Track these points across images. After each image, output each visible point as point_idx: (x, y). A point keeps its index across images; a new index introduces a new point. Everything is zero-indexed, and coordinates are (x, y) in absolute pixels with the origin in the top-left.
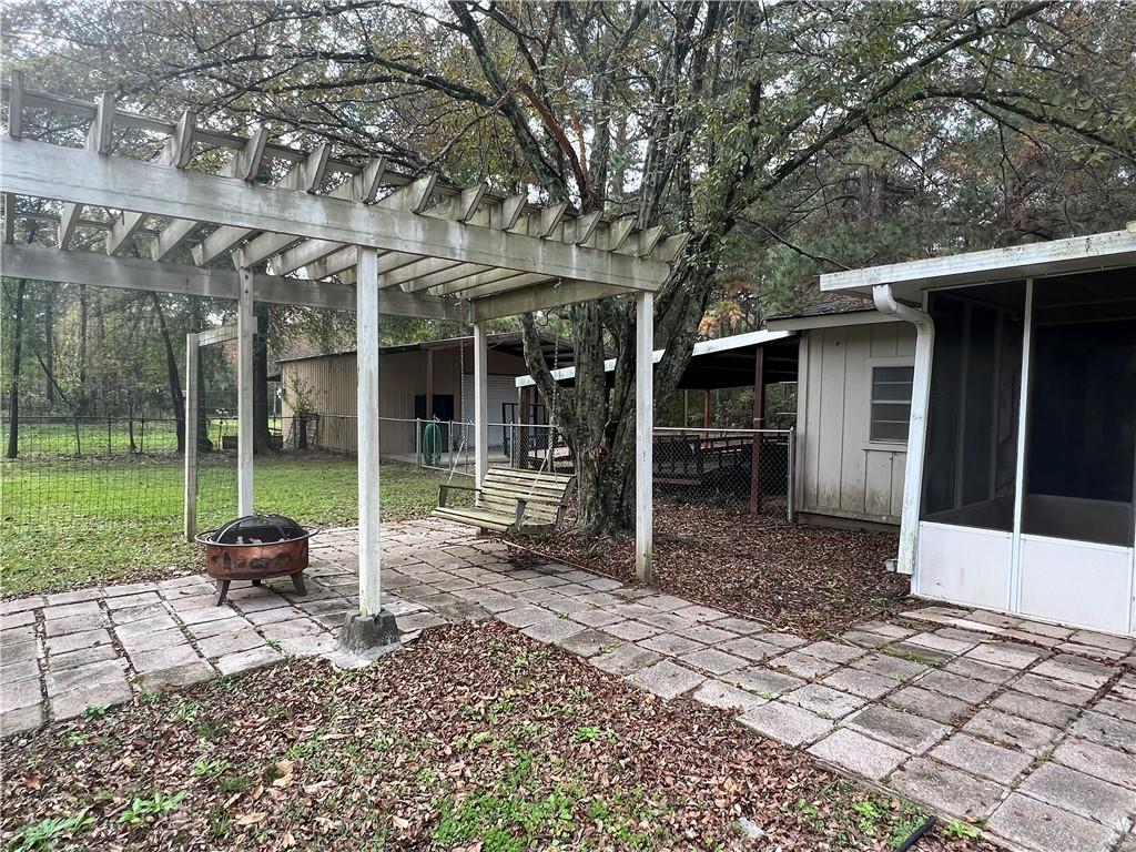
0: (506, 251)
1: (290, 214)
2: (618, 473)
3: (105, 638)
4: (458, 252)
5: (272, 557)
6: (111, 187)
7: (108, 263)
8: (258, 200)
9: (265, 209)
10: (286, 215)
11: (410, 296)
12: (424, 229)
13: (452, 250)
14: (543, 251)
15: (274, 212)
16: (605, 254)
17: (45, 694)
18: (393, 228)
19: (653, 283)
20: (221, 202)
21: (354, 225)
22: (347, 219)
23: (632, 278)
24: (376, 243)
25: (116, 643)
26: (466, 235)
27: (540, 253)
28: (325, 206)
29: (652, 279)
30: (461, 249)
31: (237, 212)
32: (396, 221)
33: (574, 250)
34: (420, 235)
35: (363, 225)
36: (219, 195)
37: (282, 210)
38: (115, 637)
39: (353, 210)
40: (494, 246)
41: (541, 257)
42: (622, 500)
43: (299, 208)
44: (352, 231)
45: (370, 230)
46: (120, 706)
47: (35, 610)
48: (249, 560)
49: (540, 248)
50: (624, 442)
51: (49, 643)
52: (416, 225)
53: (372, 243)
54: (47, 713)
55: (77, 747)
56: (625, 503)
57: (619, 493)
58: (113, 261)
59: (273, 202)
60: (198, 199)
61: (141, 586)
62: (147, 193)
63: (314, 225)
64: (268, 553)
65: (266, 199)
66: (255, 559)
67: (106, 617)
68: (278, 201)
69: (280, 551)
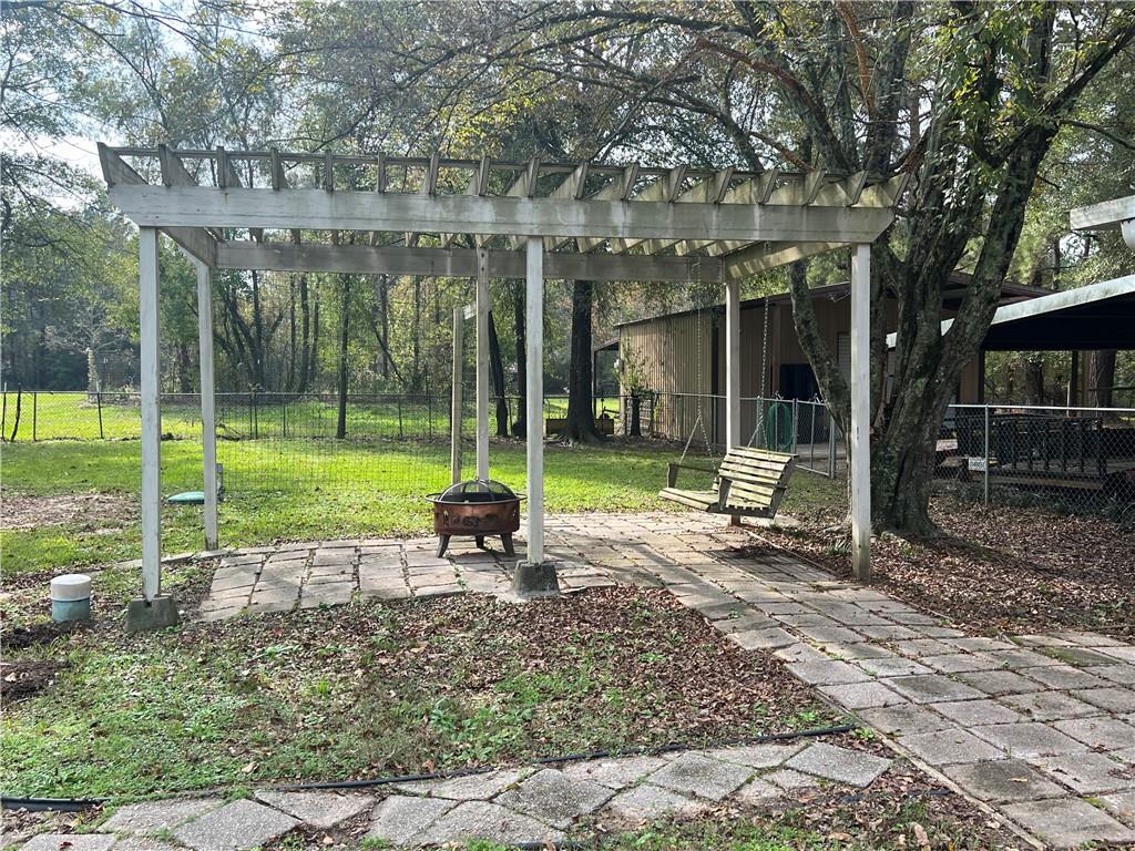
0: (674, 221)
1: (464, 217)
2: (891, 458)
3: (350, 570)
4: (620, 229)
5: (481, 516)
6: (335, 215)
7: (369, 253)
8: (439, 209)
9: (445, 215)
10: (462, 218)
11: (651, 259)
12: (585, 212)
13: (615, 228)
14: (718, 216)
15: (452, 217)
16: (798, 210)
17: (300, 596)
18: (556, 215)
19: (867, 233)
20: (411, 214)
21: (520, 218)
22: (512, 214)
23: (839, 232)
24: (540, 231)
25: (356, 573)
26: (629, 213)
27: (714, 218)
28: (493, 205)
29: (866, 230)
30: (624, 227)
31: (423, 221)
32: (558, 208)
33: (757, 211)
34: (582, 219)
35: (529, 216)
36: (410, 209)
37: (459, 214)
38: (357, 571)
39: (519, 206)
40: (660, 218)
41: (714, 223)
42: (896, 491)
43: (472, 209)
44: (518, 224)
45: (535, 221)
46: (341, 606)
47: (311, 550)
48: (462, 518)
49: (714, 213)
50: (901, 421)
51: (312, 570)
52: (577, 210)
53: (536, 233)
54: (298, 604)
55: (308, 622)
56: (901, 496)
57: (893, 483)
58: (373, 250)
59: (451, 208)
60: (394, 215)
61: (391, 542)
62: (359, 215)
63: (485, 223)
64: (477, 512)
65: (445, 206)
66: (468, 518)
67: (356, 558)
68: (455, 207)
69: (488, 512)
